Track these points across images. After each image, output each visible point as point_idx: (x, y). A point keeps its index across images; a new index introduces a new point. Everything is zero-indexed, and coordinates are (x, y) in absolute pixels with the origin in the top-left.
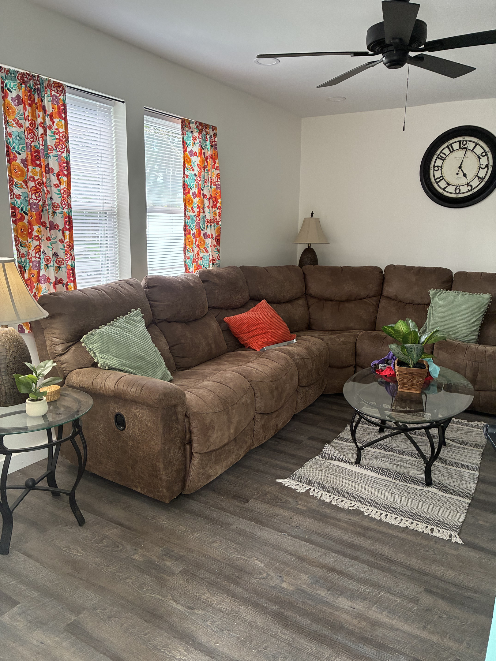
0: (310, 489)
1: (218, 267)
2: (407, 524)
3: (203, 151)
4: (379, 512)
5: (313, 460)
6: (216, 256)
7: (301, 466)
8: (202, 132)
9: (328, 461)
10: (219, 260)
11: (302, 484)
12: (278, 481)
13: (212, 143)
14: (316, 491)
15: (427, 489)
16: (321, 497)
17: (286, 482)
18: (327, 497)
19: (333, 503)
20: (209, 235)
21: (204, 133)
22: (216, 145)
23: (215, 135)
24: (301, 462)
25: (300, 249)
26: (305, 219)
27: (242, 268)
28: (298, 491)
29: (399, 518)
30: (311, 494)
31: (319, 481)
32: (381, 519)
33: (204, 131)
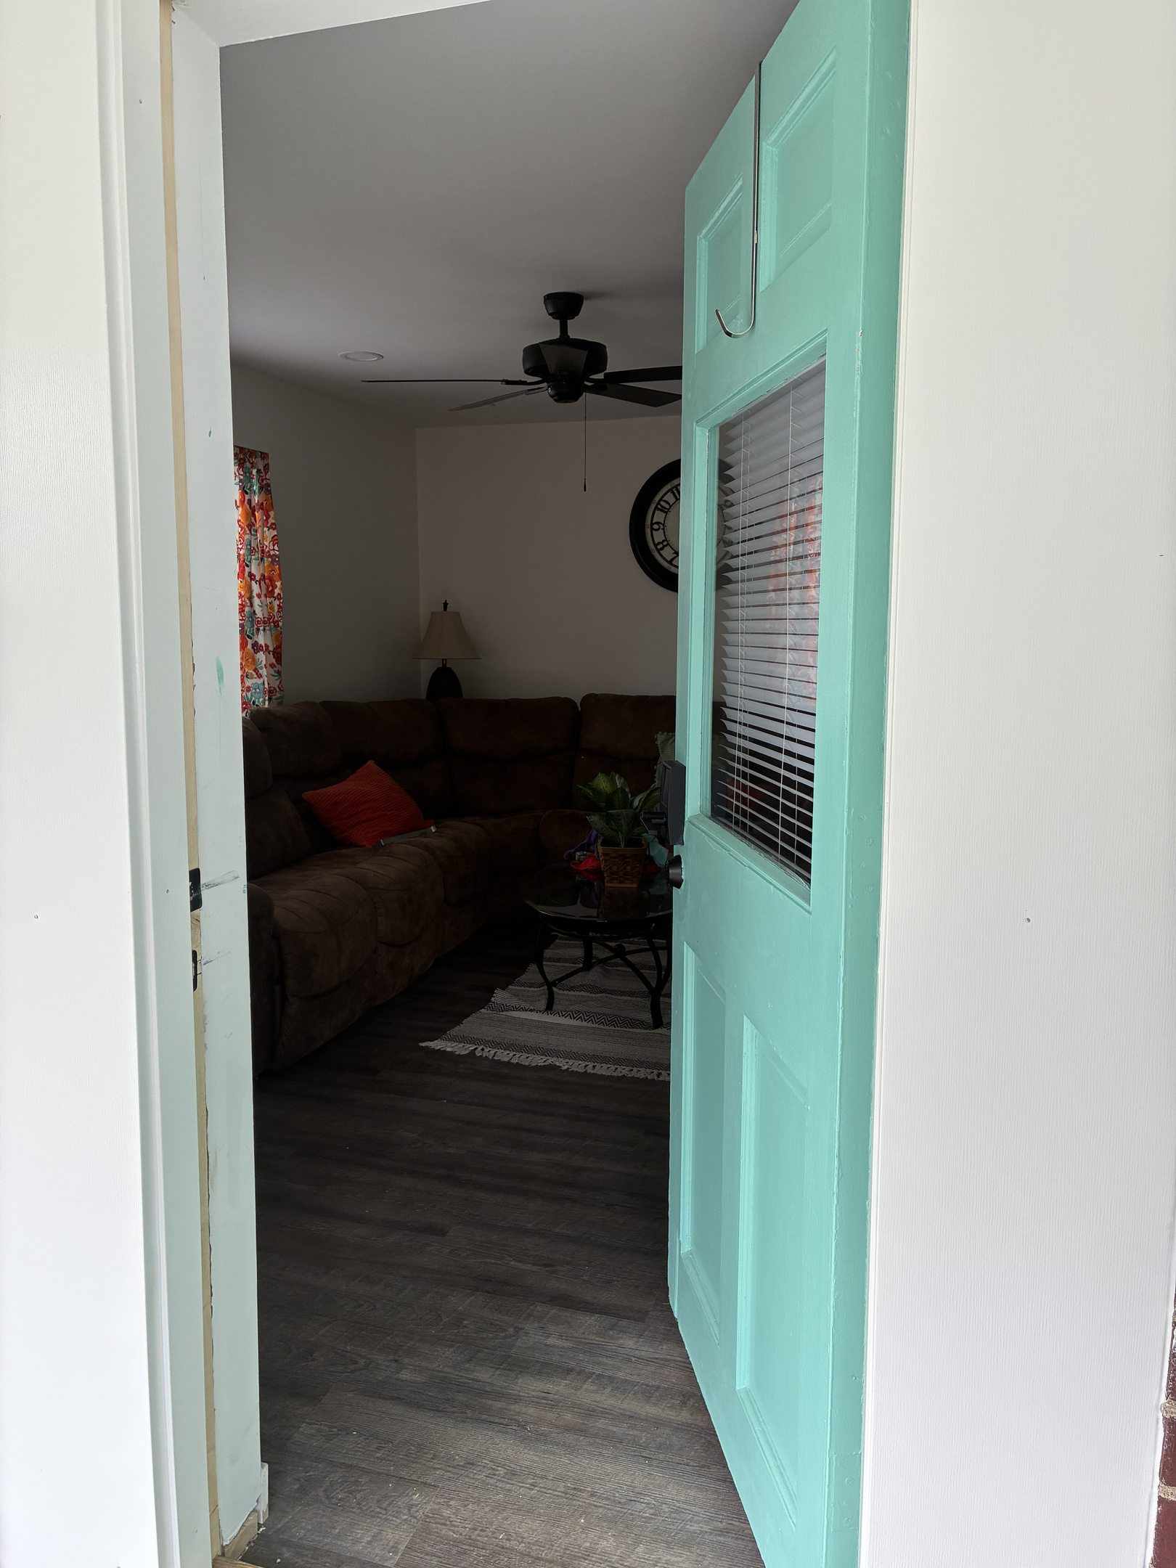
0: (477, 1048)
1: (280, 704)
2: (624, 1072)
3: (247, 497)
4: (583, 1064)
5: (477, 1014)
6: (275, 684)
7: (459, 1023)
8: (243, 463)
9: (501, 1013)
10: (280, 690)
11: (463, 1044)
12: (422, 1044)
13: (263, 482)
14: (486, 1050)
15: (655, 1031)
16: (494, 1056)
17: (437, 1045)
18: (504, 1056)
19: (514, 1061)
20: (261, 646)
21: (248, 465)
22: (268, 485)
23: (266, 467)
24: (459, 1018)
25: (426, 669)
26: (433, 614)
27: (327, 705)
28: (457, 1053)
29: (613, 1068)
30: (478, 1055)
31: (491, 1039)
32: (586, 1071)
33: (248, 463)
